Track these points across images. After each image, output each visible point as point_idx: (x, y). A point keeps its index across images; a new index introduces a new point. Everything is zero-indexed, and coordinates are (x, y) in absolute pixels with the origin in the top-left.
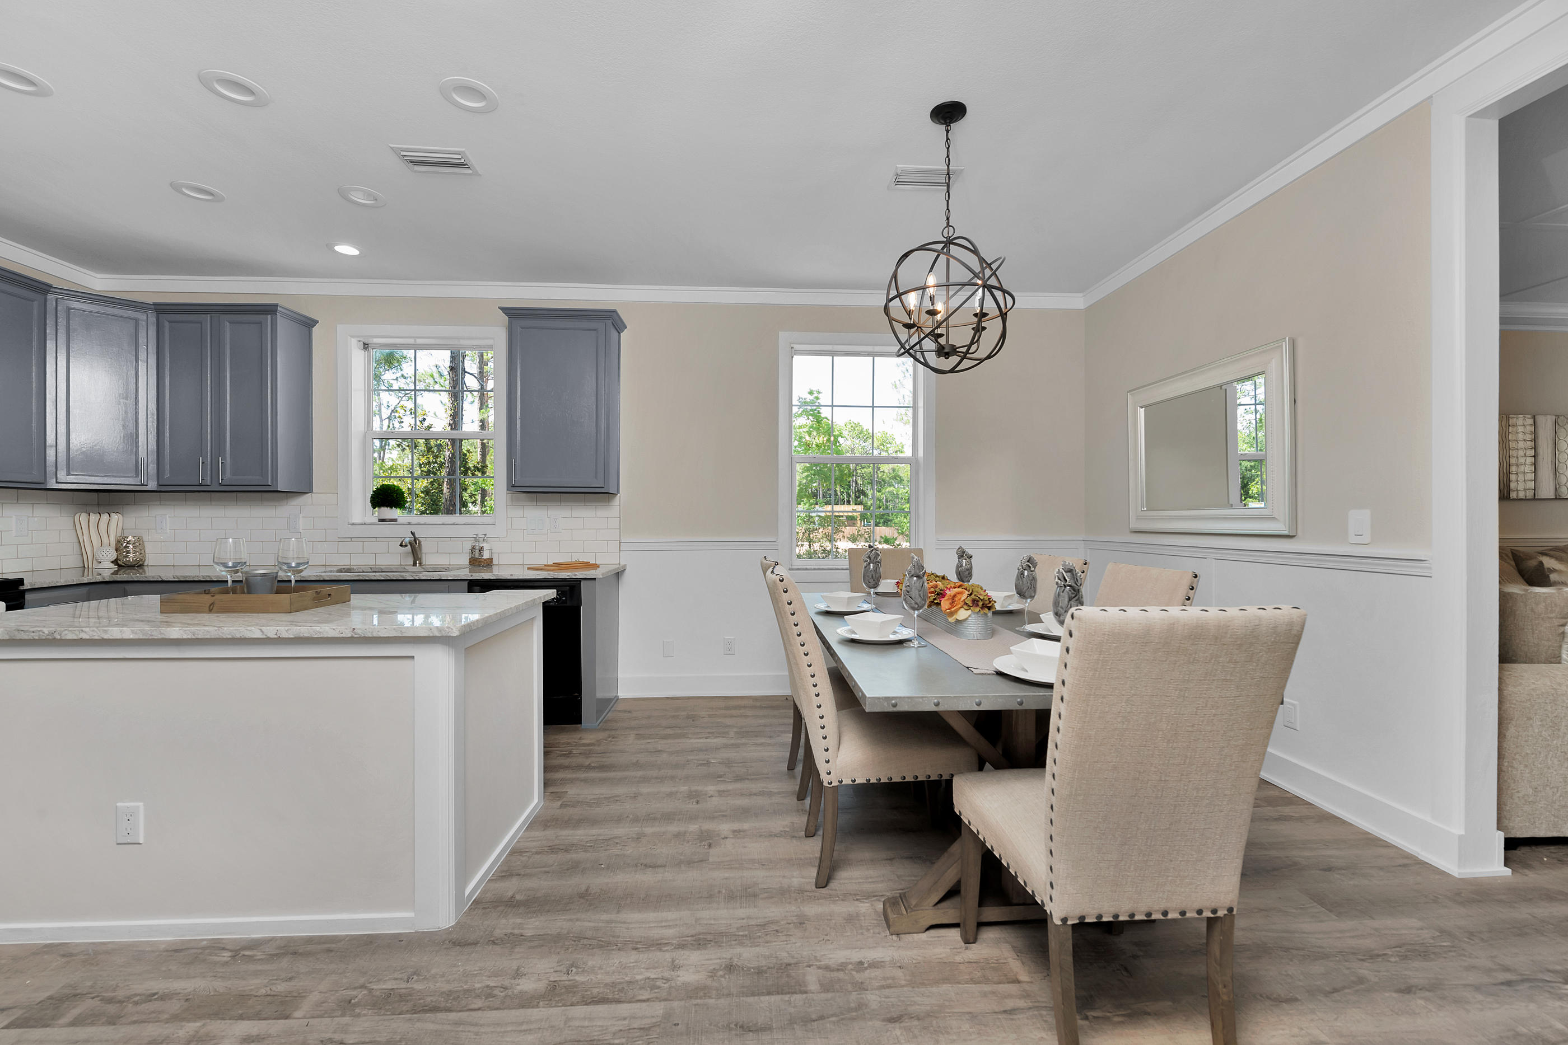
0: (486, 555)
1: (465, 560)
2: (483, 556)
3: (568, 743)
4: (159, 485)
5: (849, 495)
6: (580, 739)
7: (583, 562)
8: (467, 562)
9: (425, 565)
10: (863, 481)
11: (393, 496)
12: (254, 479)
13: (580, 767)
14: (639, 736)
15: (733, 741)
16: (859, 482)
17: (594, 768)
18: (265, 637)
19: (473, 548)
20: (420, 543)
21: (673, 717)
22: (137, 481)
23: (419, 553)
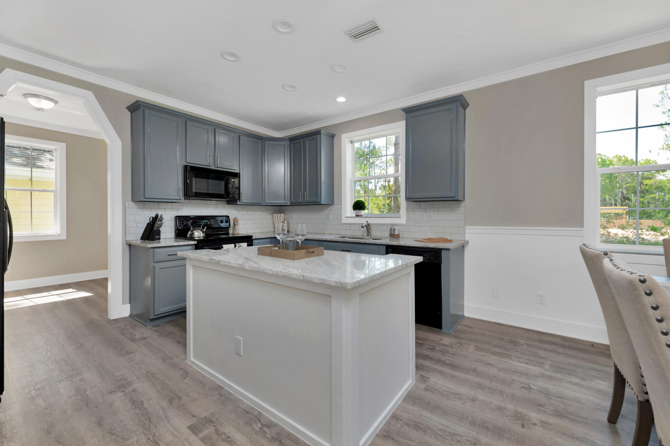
0: (397, 233)
1: (387, 234)
2: (395, 233)
3: (434, 341)
4: (291, 203)
5: (616, 201)
6: (441, 339)
7: (444, 239)
8: (388, 235)
9: (372, 236)
10: (628, 192)
11: (360, 205)
12: (314, 199)
13: (438, 361)
14: (478, 348)
15: (549, 373)
16: (624, 192)
17: (447, 364)
18: (273, 274)
19: (391, 229)
20: (370, 226)
21: (500, 339)
22: (284, 202)
23: (369, 230)
